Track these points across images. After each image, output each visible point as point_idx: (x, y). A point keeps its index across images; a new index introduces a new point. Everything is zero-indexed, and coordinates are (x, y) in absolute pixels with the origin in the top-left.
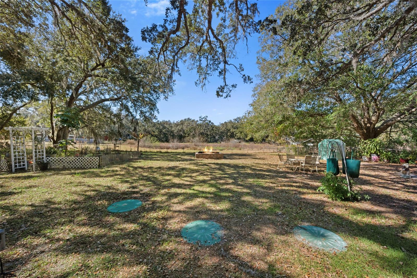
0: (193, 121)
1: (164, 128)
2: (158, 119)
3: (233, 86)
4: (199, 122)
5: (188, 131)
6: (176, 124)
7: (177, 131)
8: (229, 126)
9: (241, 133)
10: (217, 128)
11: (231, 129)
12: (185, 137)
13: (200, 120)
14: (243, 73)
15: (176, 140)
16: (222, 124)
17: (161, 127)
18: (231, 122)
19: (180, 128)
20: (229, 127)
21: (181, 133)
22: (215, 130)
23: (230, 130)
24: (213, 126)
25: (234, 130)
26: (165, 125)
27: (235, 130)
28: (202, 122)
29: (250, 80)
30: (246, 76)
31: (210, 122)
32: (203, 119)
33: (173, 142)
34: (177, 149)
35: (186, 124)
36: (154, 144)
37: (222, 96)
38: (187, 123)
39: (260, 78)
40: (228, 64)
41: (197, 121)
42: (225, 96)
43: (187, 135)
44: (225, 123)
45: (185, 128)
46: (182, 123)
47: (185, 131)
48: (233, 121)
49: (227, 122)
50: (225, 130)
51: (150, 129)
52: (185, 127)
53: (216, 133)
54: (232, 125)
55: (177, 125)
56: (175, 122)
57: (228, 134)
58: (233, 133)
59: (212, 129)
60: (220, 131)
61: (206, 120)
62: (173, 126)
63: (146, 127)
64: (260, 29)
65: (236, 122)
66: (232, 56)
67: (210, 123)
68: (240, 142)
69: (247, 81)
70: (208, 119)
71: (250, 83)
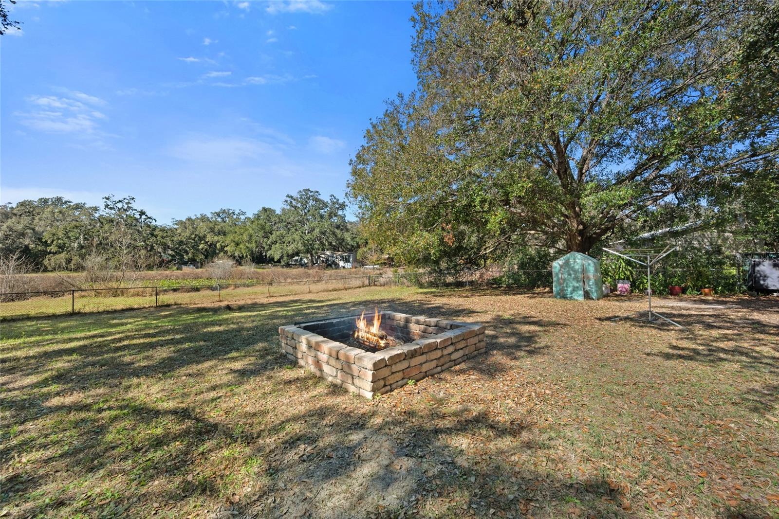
0: (79, 207)
4: (103, 212)
5: (61, 235)
8: (203, 229)
9: (237, 244)
10: (167, 231)
11: (208, 236)
12: (45, 253)
13: (107, 206)
16: (181, 223)
18: (204, 219)
19: (19, 227)
20: (202, 231)
21: (27, 241)
22: (163, 237)
23: (205, 236)
25: (216, 238)
27: (220, 238)
28: (112, 212)
31: (142, 213)
32: (120, 205)
35: (46, 215)
38: (52, 213)
41: (96, 208)
43: (53, 248)
44: (189, 219)
45: (42, 226)
46: (29, 209)
47: (46, 237)
48: (209, 216)
49: (193, 218)
50: (189, 238)
52: (41, 223)
53: (162, 244)
54: (211, 225)
57: (201, 246)
58: (213, 245)
59: (152, 235)
60: (175, 239)
61: (130, 208)
65: (219, 220)
67: (144, 217)
70: (137, 206)
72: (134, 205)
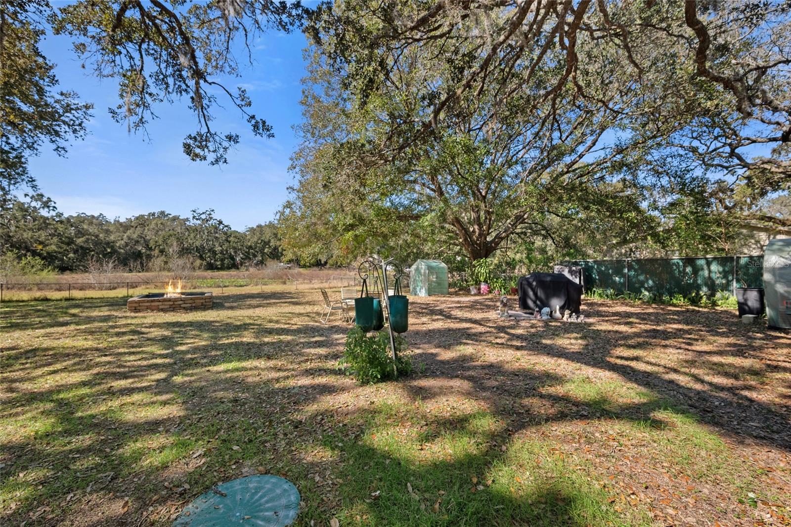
0: (175, 218)
1: (80, 233)
2: (59, 210)
3: (230, 138)
4: (192, 223)
5: (161, 242)
6: (121, 224)
7: (127, 244)
8: (267, 236)
10: (240, 237)
11: (272, 241)
12: (150, 257)
13: (194, 217)
14: (250, 111)
15: (111, 265)
16: (252, 230)
17: (72, 230)
18: (271, 225)
19: (135, 236)
21: (139, 248)
22: (235, 243)
23: (269, 241)
24: (229, 235)
25: (278, 243)
26: (85, 227)
28: (199, 222)
29: (268, 130)
30: (258, 118)
31: (221, 222)
32: (203, 217)
33: (101, 270)
34: (115, 288)
35: (153, 226)
36: (30, 278)
37: (205, 158)
38: (157, 225)
39: (302, 134)
40: (206, 81)
41: (187, 220)
42: (213, 160)
43: (156, 253)
44: (259, 226)
45: (150, 235)
46: (142, 221)
47: (152, 244)
49: (263, 224)
50: (257, 243)
51: (27, 235)
52: (149, 233)
53: (234, 248)
54: (275, 231)
55: (125, 227)
56: (122, 220)
57: (266, 250)
58: (276, 248)
59: (227, 241)
60: (245, 244)
61: (211, 218)
62: (111, 229)
63: (13, 229)
64: (288, 24)
66: (227, 69)
67: (221, 227)
68: (290, 268)
69: (261, 131)
71: (269, 136)
72: (214, 216)
